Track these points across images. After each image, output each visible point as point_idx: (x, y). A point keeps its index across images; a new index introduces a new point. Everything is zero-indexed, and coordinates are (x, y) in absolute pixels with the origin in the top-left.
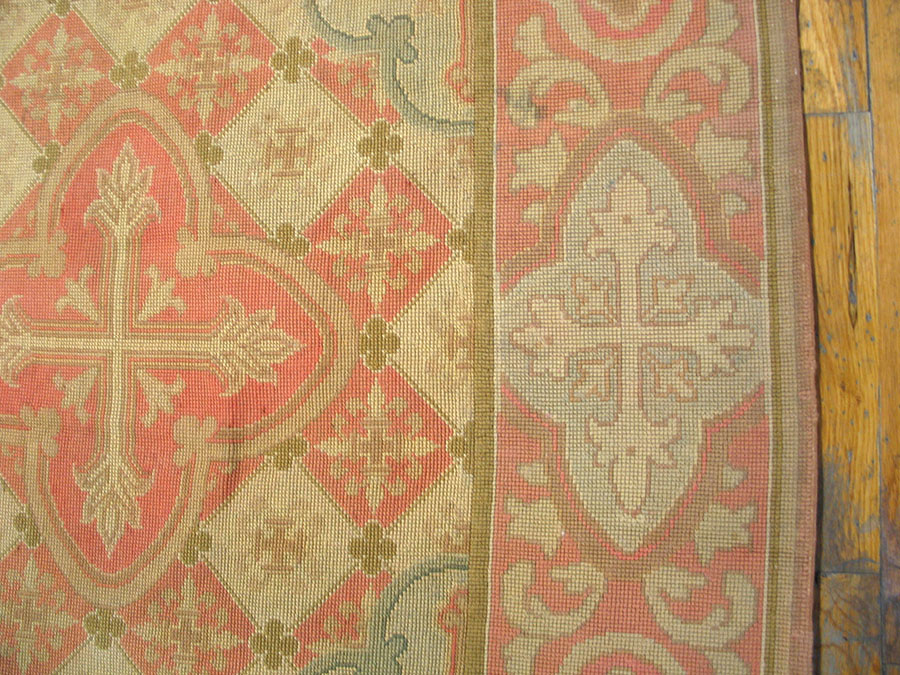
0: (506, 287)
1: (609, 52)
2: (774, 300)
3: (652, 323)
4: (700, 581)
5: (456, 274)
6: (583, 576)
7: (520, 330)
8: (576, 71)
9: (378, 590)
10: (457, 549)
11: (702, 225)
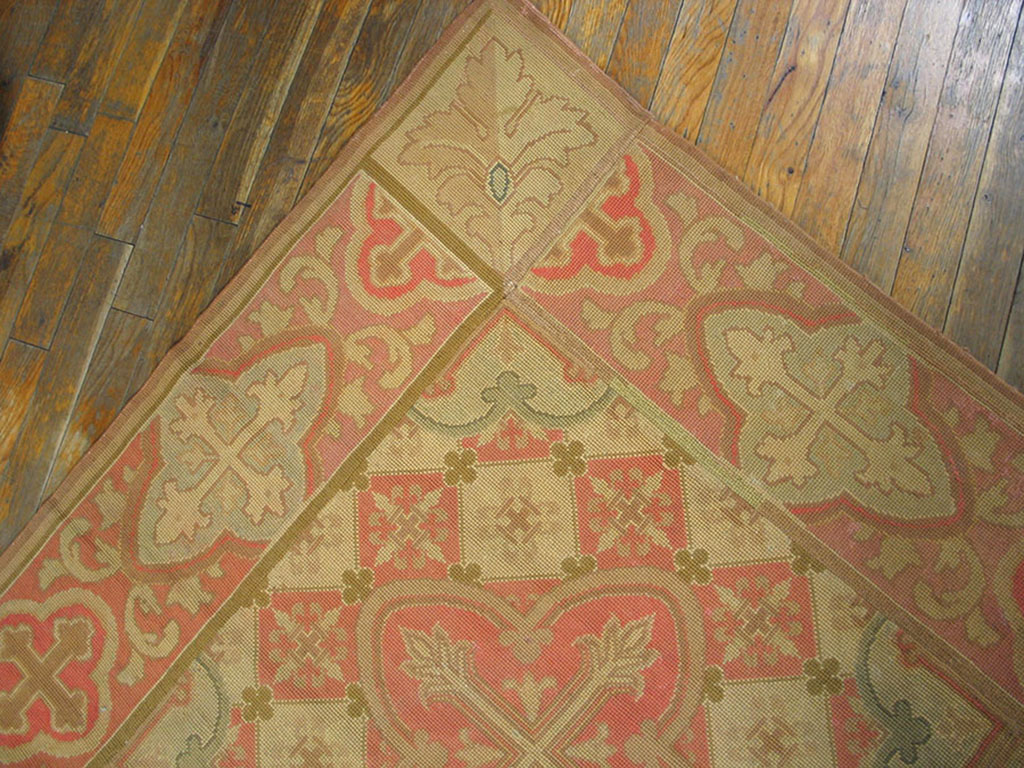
0: (264, 544)
1: (110, 620)
2: (153, 408)
3: (215, 453)
4: (302, 301)
5: (281, 576)
6: (354, 353)
7: (276, 514)
8: (131, 626)
9: (476, 439)
10: (411, 423)
11: (151, 478)
